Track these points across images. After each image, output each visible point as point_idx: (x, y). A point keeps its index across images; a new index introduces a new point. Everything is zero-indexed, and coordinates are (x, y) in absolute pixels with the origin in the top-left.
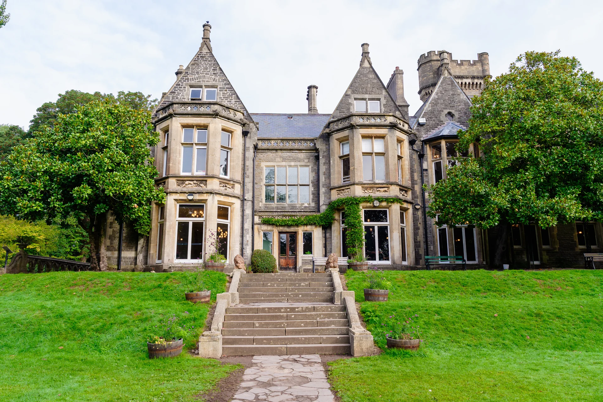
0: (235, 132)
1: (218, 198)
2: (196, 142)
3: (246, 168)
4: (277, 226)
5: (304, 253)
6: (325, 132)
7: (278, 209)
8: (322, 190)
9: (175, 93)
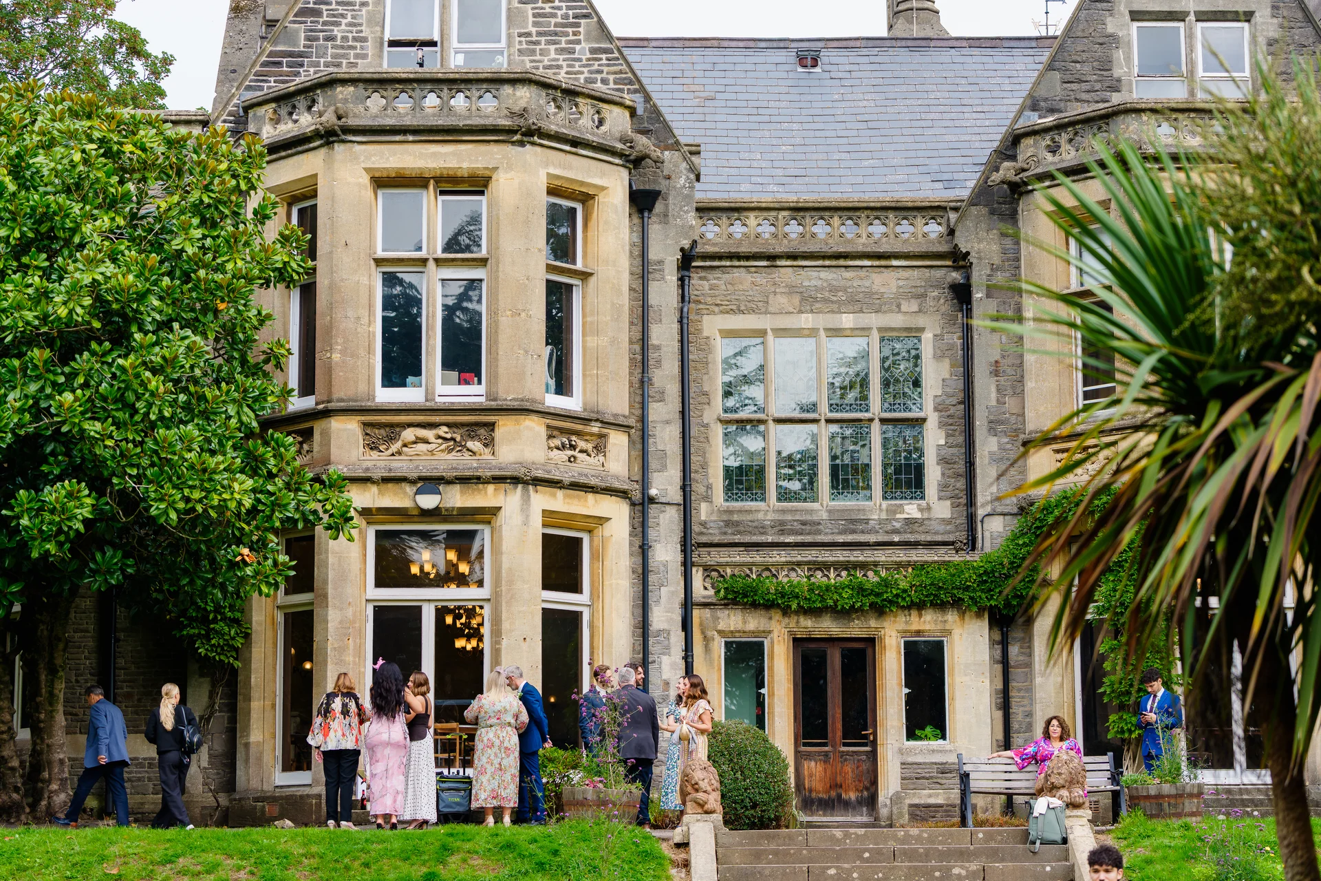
0: (601, 198)
1: (543, 500)
2: (439, 254)
3: (652, 355)
4: (786, 611)
5: (911, 735)
6: (996, 177)
7: (782, 532)
8: (987, 446)
9: (318, 13)
